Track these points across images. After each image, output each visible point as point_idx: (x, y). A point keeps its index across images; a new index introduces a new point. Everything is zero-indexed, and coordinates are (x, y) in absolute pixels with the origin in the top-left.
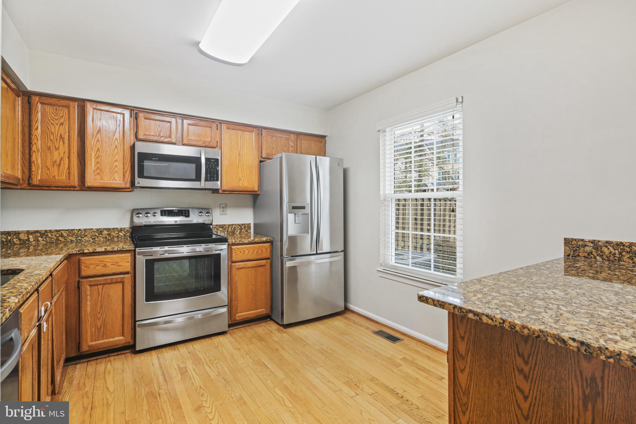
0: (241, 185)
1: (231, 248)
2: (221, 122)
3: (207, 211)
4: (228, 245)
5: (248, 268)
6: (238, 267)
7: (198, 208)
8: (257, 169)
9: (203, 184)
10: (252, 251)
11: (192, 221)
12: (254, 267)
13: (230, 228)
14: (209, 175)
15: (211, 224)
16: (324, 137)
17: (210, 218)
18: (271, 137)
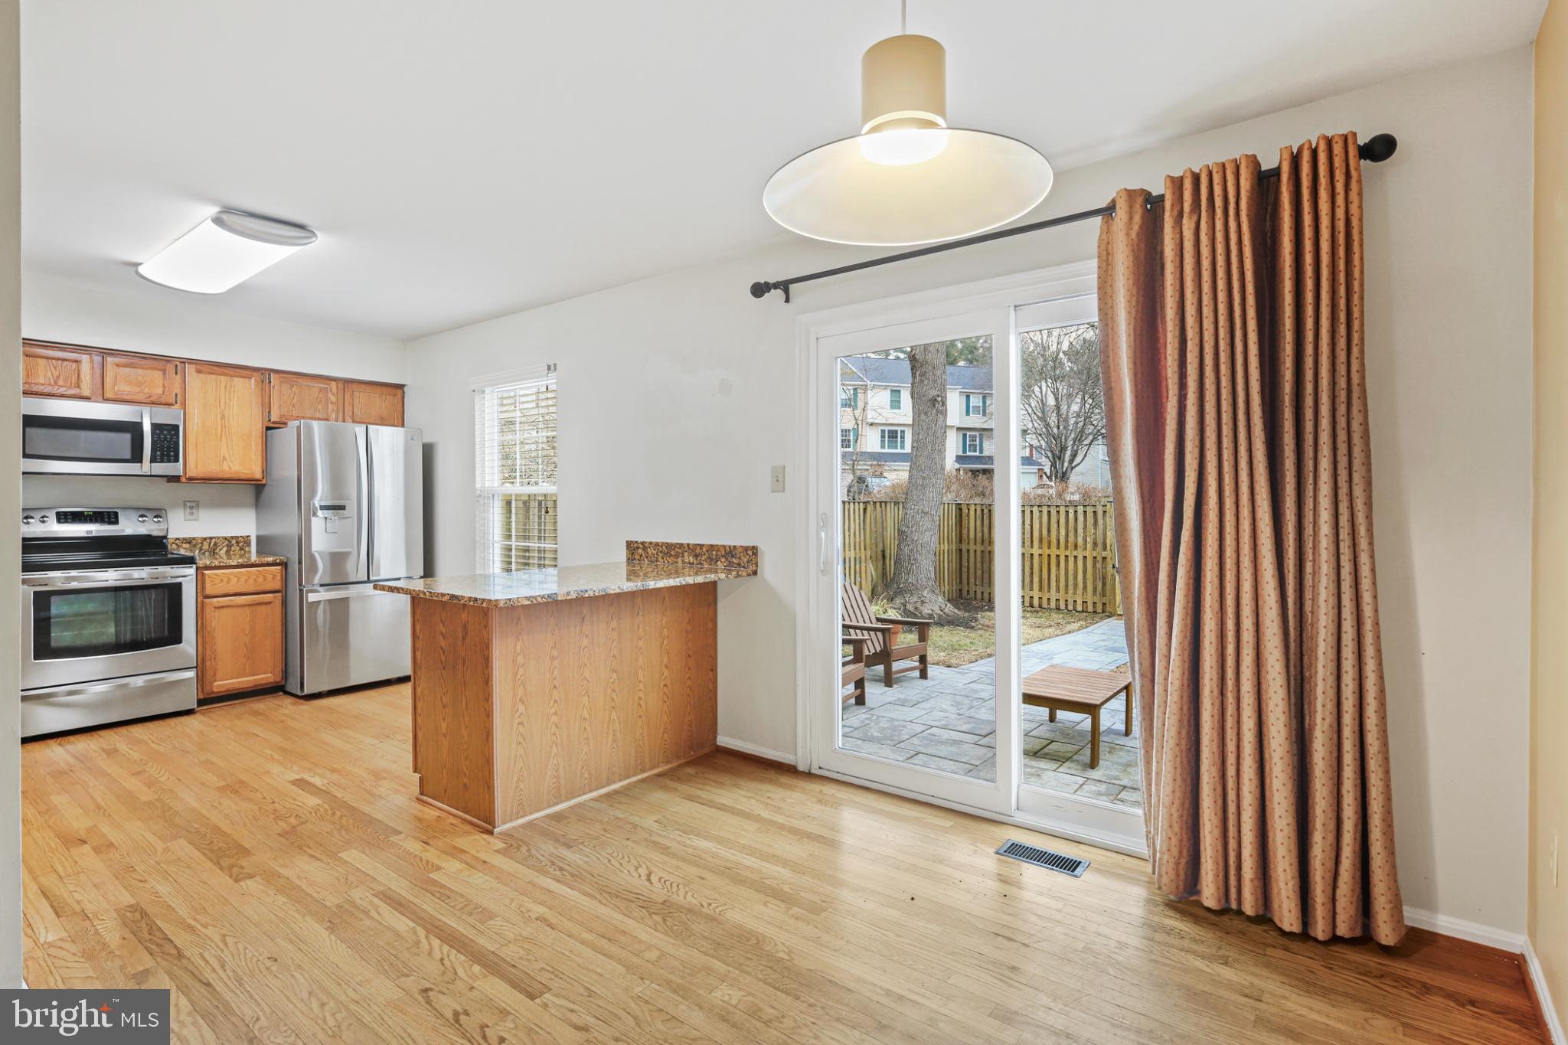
0: (227, 468)
1: (203, 574)
2: (184, 361)
3: (158, 513)
4: (197, 568)
5: (238, 606)
6: (216, 605)
7: (138, 509)
8: (260, 442)
9: (146, 467)
10: (243, 579)
11: (123, 531)
12: (249, 605)
13: (205, 543)
14: (158, 453)
15: (165, 537)
16: (401, 387)
17: (163, 526)
18: (289, 386)
